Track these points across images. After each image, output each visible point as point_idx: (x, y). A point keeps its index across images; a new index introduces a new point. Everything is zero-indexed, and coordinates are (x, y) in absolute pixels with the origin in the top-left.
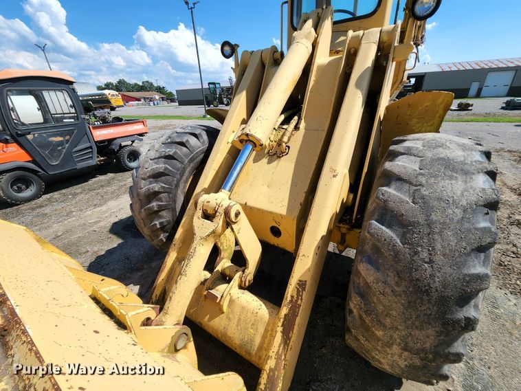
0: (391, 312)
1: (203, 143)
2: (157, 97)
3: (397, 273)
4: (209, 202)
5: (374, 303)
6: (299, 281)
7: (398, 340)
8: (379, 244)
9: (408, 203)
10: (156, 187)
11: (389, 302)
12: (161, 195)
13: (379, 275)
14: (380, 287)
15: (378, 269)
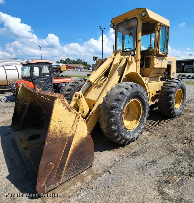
1: (83, 83)
2: (82, 67)
6: (92, 112)
10: (68, 93)
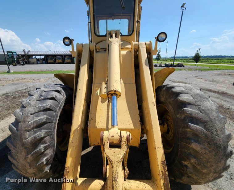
0: (209, 160)
1: (63, 96)
3: (209, 143)
4: (113, 136)
5: (201, 159)
6: (162, 162)
7: (213, 171)
8: (197, 133)
9: (200, 113)
11: (209, 156)
12: (45, 139)
13: (202, 146)
14: (204, 151)
15: (200, 144)
